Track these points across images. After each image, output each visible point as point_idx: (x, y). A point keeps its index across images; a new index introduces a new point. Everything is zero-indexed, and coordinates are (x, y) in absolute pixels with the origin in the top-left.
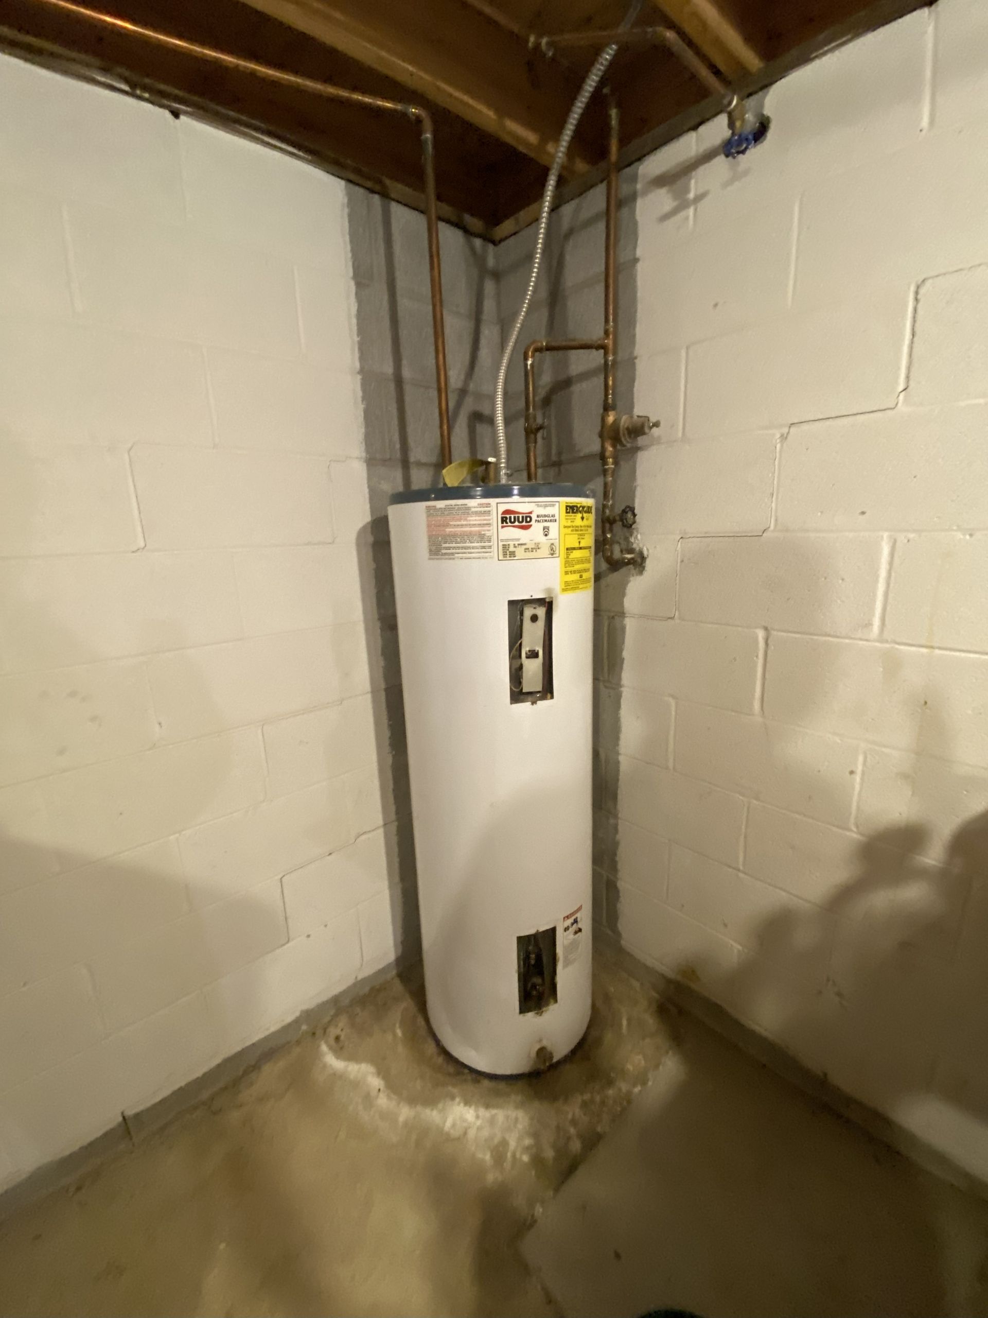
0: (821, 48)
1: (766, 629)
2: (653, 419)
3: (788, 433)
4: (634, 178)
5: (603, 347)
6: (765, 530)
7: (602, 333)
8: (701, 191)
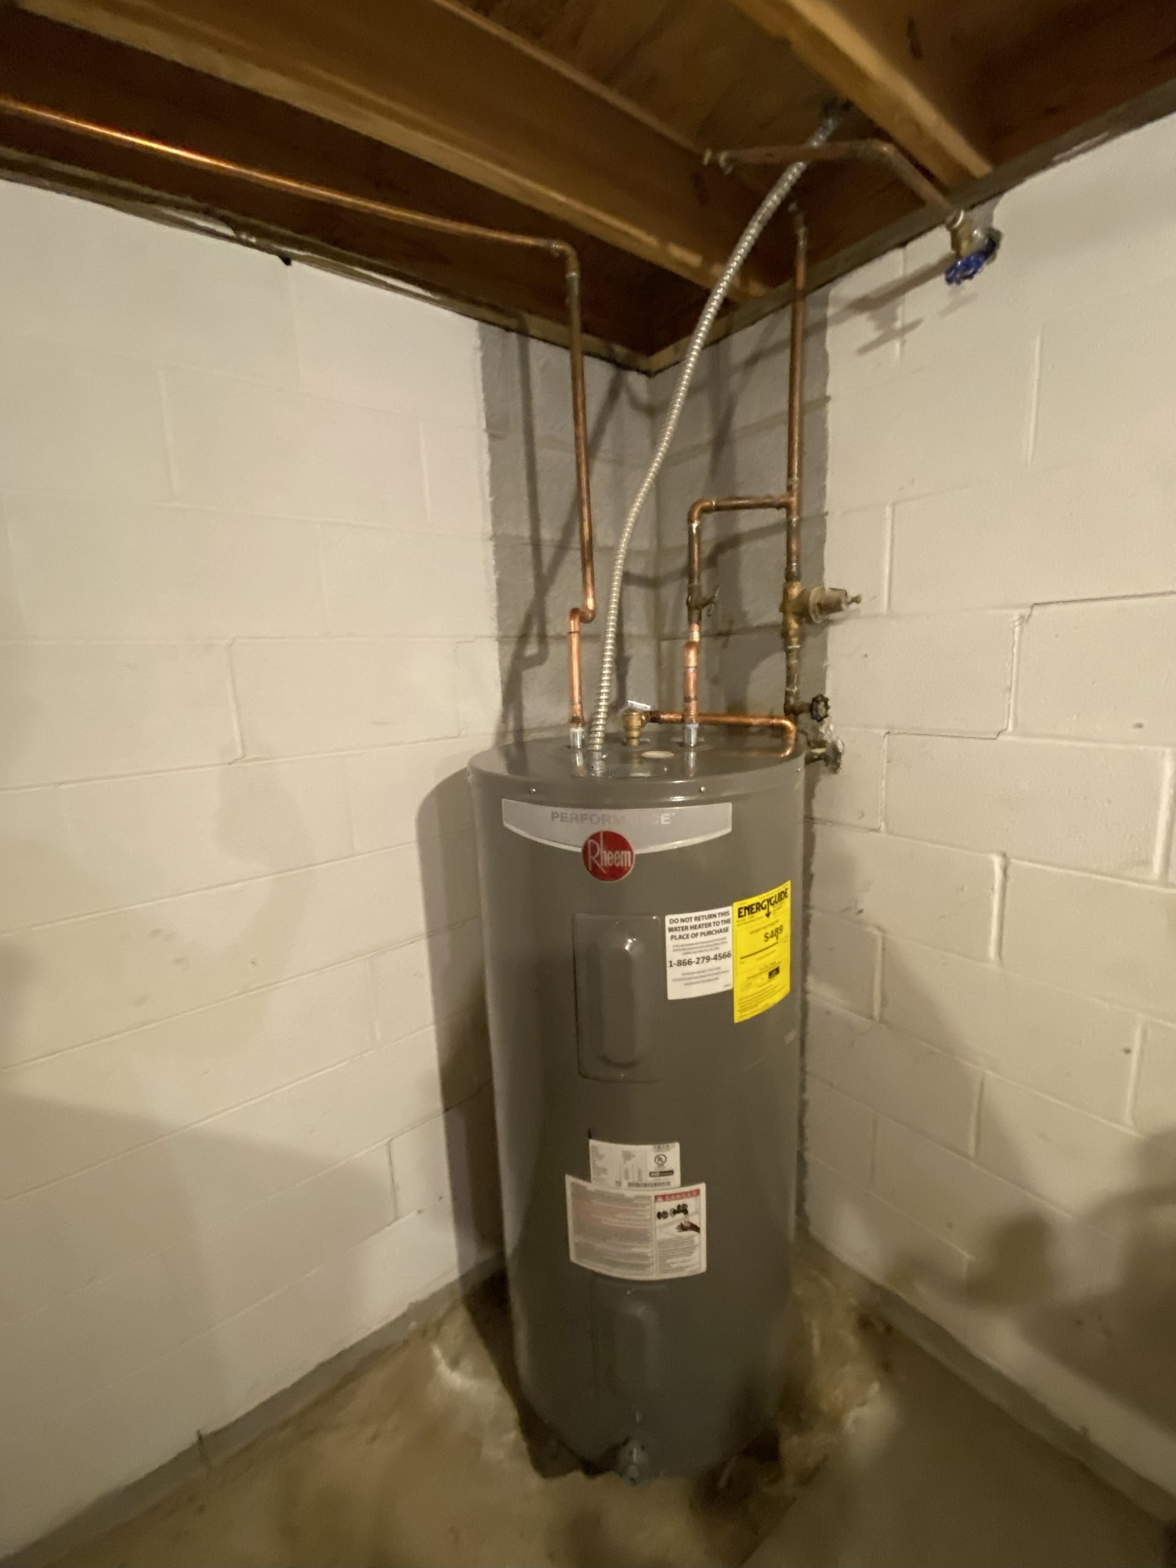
0: (1069, 148)
1: (1004, 855)
2: (852, 594)
3: (1030, 616)
4: (825, 303)
5: (787, 506)
6: (1000, 732)
7: (784, 489)
8: (909, 320)
